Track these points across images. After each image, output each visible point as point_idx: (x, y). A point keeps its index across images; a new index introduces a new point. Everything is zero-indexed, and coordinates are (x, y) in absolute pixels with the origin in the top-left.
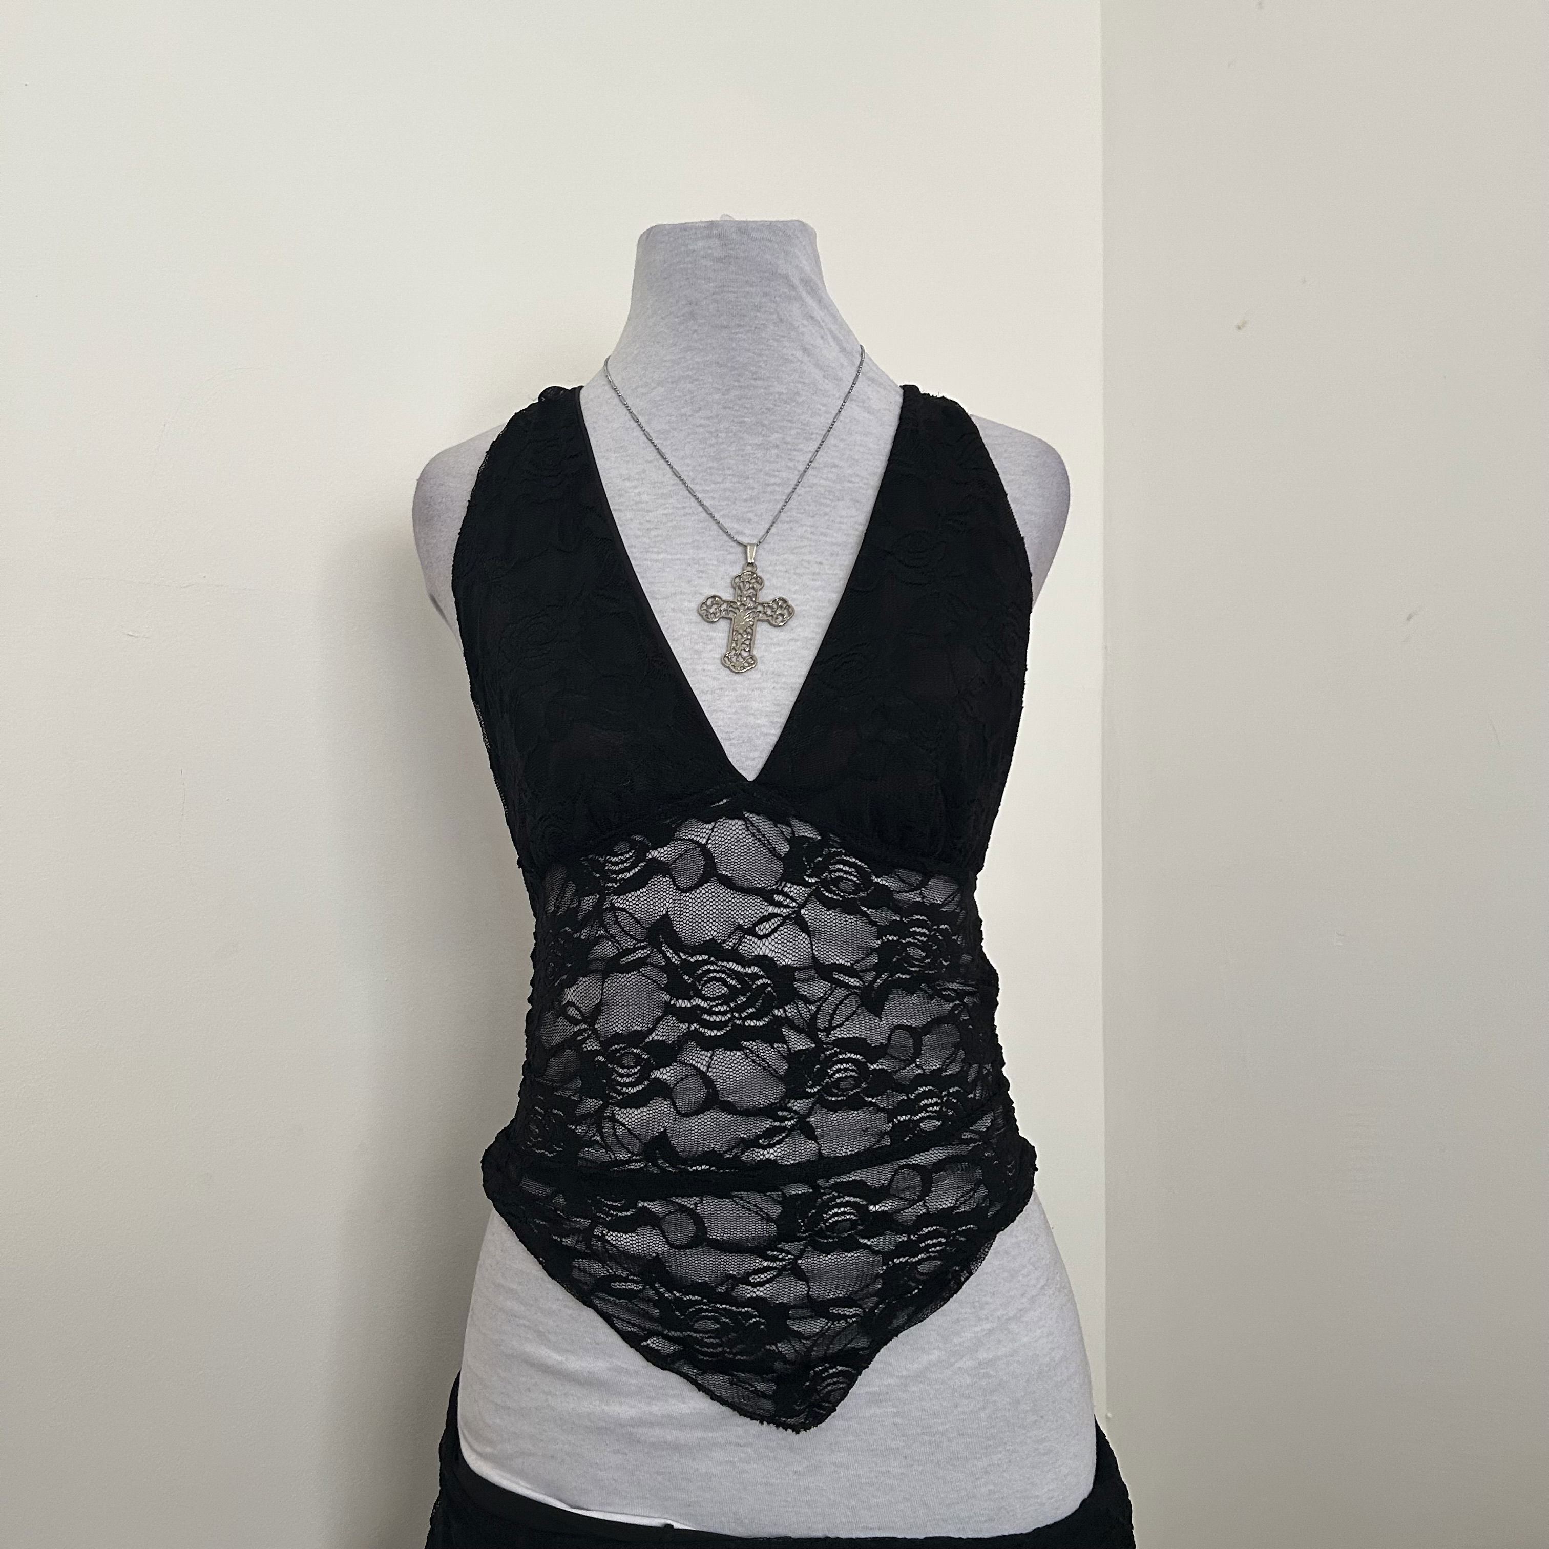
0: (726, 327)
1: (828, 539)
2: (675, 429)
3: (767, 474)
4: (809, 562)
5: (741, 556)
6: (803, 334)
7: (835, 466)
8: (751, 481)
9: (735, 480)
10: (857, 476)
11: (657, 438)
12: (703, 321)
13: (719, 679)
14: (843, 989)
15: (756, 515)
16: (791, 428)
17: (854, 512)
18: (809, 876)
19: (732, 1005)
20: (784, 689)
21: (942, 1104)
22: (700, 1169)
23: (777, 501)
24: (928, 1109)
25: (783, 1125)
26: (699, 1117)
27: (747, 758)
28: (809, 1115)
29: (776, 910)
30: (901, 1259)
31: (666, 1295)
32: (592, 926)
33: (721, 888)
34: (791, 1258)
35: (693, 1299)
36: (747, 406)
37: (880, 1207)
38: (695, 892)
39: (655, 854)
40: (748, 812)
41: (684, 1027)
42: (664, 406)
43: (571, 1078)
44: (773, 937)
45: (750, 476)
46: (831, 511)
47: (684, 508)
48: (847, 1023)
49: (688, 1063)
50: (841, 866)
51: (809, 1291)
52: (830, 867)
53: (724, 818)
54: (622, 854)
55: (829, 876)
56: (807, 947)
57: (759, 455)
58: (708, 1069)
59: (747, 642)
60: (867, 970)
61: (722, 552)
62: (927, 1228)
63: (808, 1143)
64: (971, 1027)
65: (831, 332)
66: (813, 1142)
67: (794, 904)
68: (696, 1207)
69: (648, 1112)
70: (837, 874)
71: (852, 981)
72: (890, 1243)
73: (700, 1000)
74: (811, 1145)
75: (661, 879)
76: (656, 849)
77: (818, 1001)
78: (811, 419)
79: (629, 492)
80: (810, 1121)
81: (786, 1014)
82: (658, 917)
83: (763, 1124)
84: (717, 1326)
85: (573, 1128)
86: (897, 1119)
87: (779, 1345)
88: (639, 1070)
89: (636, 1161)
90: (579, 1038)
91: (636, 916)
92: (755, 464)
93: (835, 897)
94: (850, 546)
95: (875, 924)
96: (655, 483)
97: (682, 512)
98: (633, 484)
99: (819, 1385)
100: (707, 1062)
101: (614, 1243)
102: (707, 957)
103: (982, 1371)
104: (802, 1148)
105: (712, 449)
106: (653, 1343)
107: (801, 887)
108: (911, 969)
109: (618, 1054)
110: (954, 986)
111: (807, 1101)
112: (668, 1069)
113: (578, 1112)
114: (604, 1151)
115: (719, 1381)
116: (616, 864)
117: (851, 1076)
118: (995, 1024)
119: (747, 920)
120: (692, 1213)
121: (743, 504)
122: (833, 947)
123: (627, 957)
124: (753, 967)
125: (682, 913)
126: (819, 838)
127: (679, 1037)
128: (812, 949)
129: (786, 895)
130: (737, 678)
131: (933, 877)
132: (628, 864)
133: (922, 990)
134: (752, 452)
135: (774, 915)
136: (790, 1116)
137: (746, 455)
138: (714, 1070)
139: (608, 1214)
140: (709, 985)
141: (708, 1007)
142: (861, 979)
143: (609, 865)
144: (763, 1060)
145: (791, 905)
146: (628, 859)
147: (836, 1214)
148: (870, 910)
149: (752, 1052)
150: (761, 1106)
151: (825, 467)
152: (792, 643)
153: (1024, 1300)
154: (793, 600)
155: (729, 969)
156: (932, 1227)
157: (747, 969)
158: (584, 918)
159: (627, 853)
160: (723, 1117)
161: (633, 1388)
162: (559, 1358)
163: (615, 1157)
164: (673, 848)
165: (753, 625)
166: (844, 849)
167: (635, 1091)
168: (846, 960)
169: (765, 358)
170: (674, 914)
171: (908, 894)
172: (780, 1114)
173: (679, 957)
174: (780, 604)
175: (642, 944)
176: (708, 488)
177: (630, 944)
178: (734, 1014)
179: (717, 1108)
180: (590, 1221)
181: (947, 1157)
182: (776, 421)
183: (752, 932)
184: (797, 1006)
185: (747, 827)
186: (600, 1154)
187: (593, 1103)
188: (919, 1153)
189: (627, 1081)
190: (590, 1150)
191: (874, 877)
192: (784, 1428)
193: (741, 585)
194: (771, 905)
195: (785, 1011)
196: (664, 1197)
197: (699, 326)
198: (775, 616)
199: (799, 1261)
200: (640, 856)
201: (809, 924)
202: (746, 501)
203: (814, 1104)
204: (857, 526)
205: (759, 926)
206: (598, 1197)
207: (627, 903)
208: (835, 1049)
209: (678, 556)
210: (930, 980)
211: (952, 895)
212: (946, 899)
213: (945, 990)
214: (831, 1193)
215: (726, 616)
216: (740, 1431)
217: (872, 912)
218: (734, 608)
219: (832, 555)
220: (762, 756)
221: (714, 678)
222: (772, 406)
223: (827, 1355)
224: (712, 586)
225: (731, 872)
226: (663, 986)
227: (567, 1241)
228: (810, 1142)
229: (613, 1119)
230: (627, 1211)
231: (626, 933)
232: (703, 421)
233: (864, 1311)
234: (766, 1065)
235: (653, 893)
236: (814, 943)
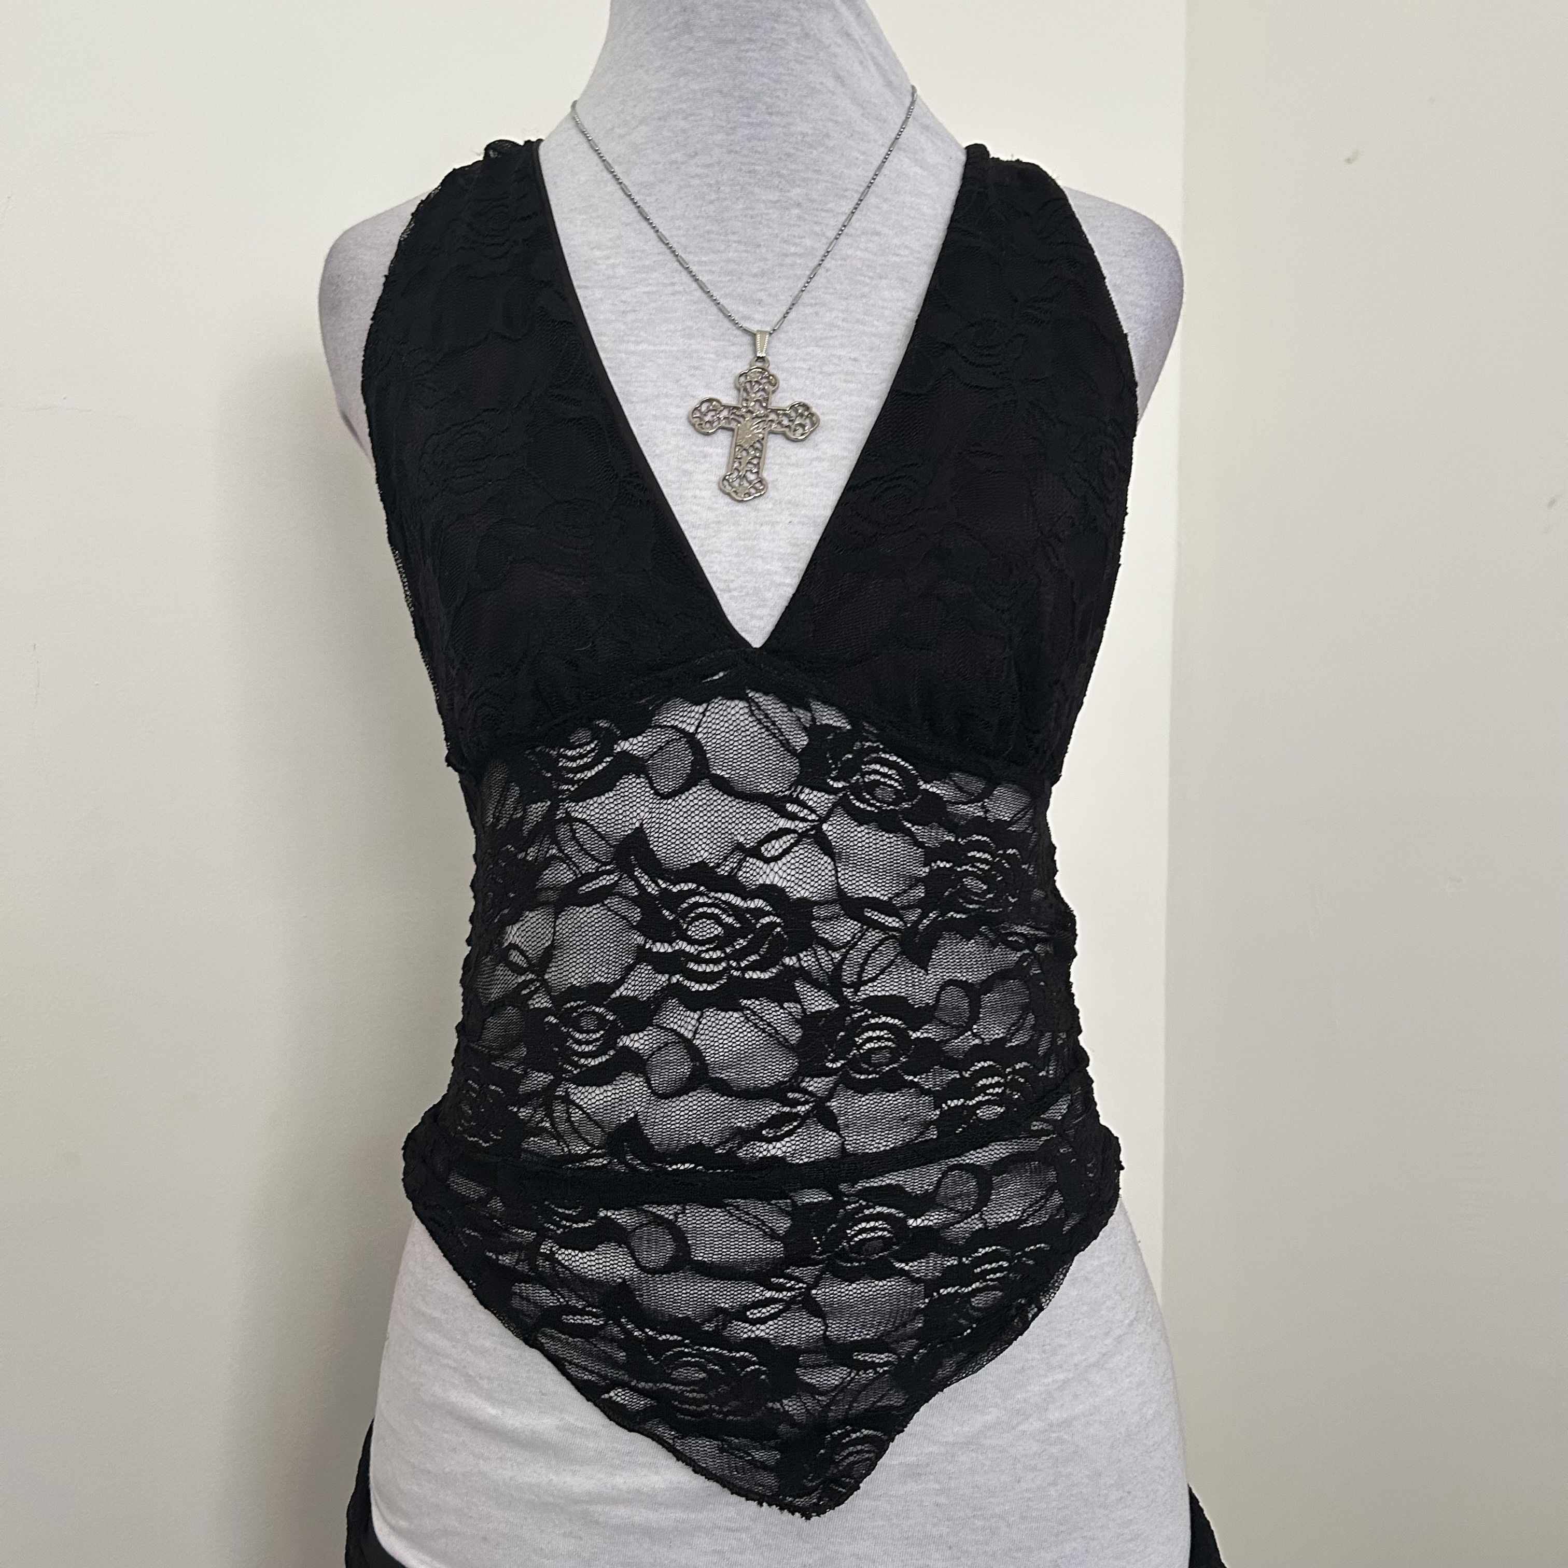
0: (733, 42)
1: (867, 329)
2: (662, 181)
3: (785, 241)
4: (840, 358)
5: (748, 350)
6: (835, 55)
7: (878, 234)
8: (764, 250)
9: (741, 248)
10: (906, 247)
11: (639, 193)
12: (701, 34)
13: (716, 509)
14: (877, 931)
15: (770, 295)
16: (818, 181)
17: (901, 294)
18: (835, 779)
19: (728, 950)
20: (803, 524)
21: (1005, 1085)
22: (682, 1168)
23: (799, 278)
24: (988, 1092)
25: (794, 1110)
26: (682, 1099)
27: (753, 617)
28: (830, 1097)
29: (789, 825)
30: (949, 1289)
31: (636, 1333)
32: (542, 843)
33: (714, 793)
34: (802, 1288)
35: (671, 1338)
36: (760, 149)
37: (923, 1220)
38: (680, 798)
39: (624, 745)
40: (753, 690)
41: (663, 979)
42: (648, 151)
43: (514, 1045)
44: (784, 860)
45: (762, 244)
46: (870, 292)
47: (673, 284)
48: (882, 976)
49: (668, 1027)
50: (878, 767)
51: (826, 1331)
52: (863, 767)
53: (720, 698)
54: (581, 746)
55: (861, 780)
56: (830, 874)
57: (774, 216)
58: (694, 1036)
59: (755, 461)
60: (910, 907)
61: (722, 343)
62: (984, 1248)
63: (827, 1136)
64: (1042, 983)
65: (874, 59)
66: (834, 1134)
67: (813, 817)
68: (676, 1218)
69: (613, 1092)
70: (873, 777)
71: (890, 920)
72: (935, 1269)
73: (685, 944)
74: (831, 1138)
75: (634, 780)
76: (626, 739)
77: (844, 947)
78: (845, 171)
79: (599, 264)
80: (830, 1106)
81: (800, 964)
82: (629, 832)
83: (767, 1109)
84: (703, 1375)
85: (515, 1110)
86: (946, 1104)
87: (785, 1402)
88: (602, 1036)
89: (598, 1156)
90: (524, 992)
91: (599, 830)
92: (770, 227)
93: (869, 808)
94: (895, 338)
95: (921, 845)
96: (634, 252)
97: (669, 290)
98: (605, 253)
99: (838, 1455)
100: (694, 1026)
101: (567, 1263)
102: (695, 885)
103: (1054, 1435)
104: (820, 1142)
105: (712, 208)
106: (618, 1396)
107: (823, 794)
108: (968, 906)
109: (575, 1014)
110: (1020, 929)
111: (827, 1079)
112: (641, 1035)
113: (522, 1089)
114: (555, 1141)
115: (703, 1447)
116: (573, 759)
117: (886, 1047)
118: (1071, 980)
119: (749, 837)
120: (671, 1227)
121: (752, 279)
122: (865, 876)
123: (587, 885)
124: (756, 901)
125: (662, 826)
126: (849, 727)
127: (656, 992)
128: (837, 878)
129: (803, 805)
130: (739, 508)
131: (999, 784)
132: (589, 760)
133: (981, 934)
134: (765, 212)
135: (787, 831)
136: (803, 1099)
137: (757, 215)
138: (703, 1037)
139: (559, 1226)
140: (697, 923)
141: (696, 953)
142: (902, 919)
143: (564, 761)
144: (769, 1024)
145: (810, 818)
146: (590, 752)
147: (864, 1230)
148: (916, 827)
149: (754, 1013)
150: (766, 1085)
151: (863, 233)
152: (815, 463)
153: (1108, 1341)
154: (817, 405)
155: (724, 902)
156: (990, 1246)
157: (749, 902)
158: (530, 832)
159: (588, 744)
160: (714, 1099)
161: (592, 1453)
162: (493, 1411)
163: (569, 1150)
164: (650, 738)
165: (763, 439)
166: (882, 744)
167: (597, 1063)
168: (882, 892)
169: (784, 86)
170: (651, 827)
171: (966, 807)
172: (791, 1097)
173: (657, 885)
174: (800, 411)
175: (608, 867)
176: (704, 259)
177: (590, 867)
178: (731, 962)
179: (707, 1087)
180: (535, 1233)
181: (1012, 1155)
182: (798, 171)
183: (755, 852)
184: (815, 953)
185: (752, 711)
186: (549, 1145)
187: (541, 1079)
188: (975, 1150)
189: (586, 1050)
190: (536, 1139)
191: (921, 783)
192: (790, 1511)
193: (748, 386)
194: (782, 817)
195: (799, 959)
196: (634, 1204)
197: (697, 41)
198: (793, 427)
199: (814, 1292)
200: (605, 749)
201: (834, 844)
202: (755, 275)
203: (836, 1084)
204: (905, 312)
205: (766, 845)
206: (546, 1203)
207: (588, 812)
208: (866, 1010)
209: (663, 348)
210: (993, 922)
211: (1023, 810)
212: (1015, 815)
213: (1011, 934)
214: (857, 1202)
215: (727, 426)
216: (732, 1512)
217: (918, 829)
218: (738, 416)
219: (871, 349)
220: (773, 613)
221: (710, 508)
222: (792, 151)
223: (850, 1416)
224: (708, 386)
225: (729, 771)
226: (635, 924)
227: (505, 1260)
228: (830, 1133)
229: (567, 1100)
230: (584, 1222)
231: (587, 853)
232: (700, 171)
233: (899, 1358)
234: (773, 1031)
235: (622, 799)
236: (839, 869)
